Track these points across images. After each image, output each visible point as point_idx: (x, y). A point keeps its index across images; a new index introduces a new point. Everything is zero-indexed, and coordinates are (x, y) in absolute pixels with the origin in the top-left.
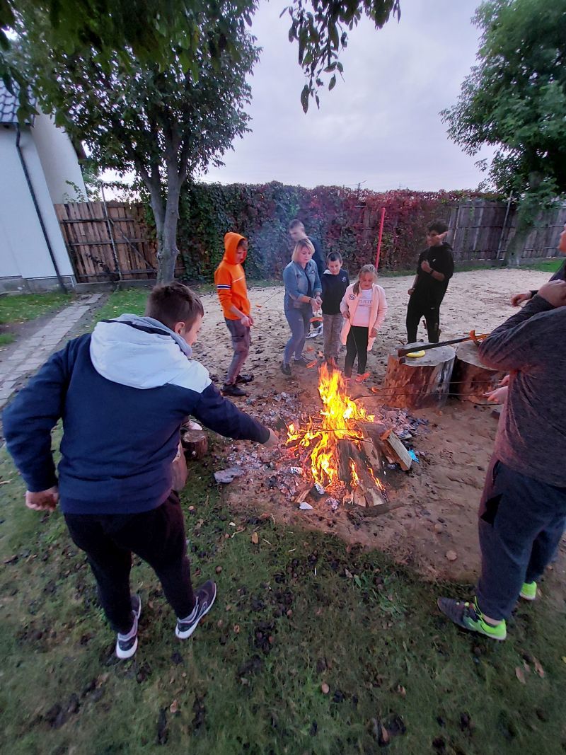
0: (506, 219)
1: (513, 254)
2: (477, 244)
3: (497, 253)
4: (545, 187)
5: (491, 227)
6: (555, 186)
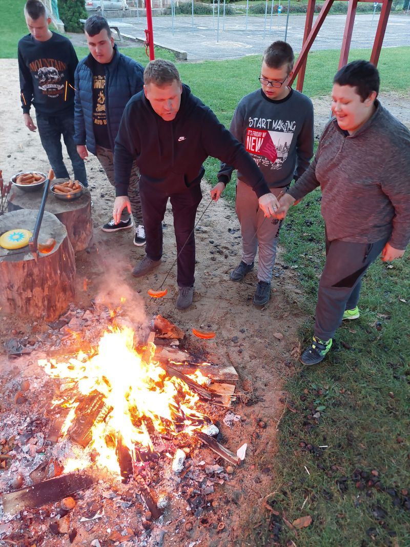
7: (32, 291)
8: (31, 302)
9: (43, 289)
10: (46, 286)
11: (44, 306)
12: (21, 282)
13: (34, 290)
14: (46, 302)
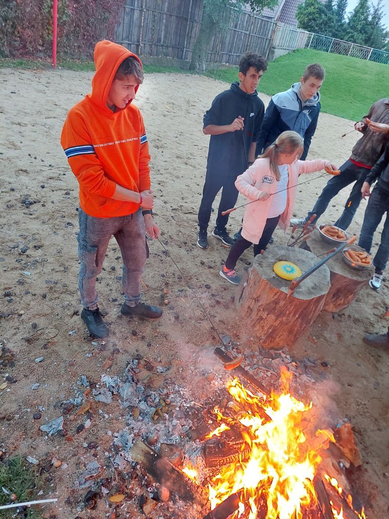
0: (190, 10)
1: (200, 56)
2: (165, 37)
3: (183, 51)
5: (177, 17)
7: (268, 315)
8: (262, 322)
9: (276, 320)
10: (280, 319)
11: (268, 331)
12: (266, 302)
13: (270, 315)
14: (271, 330)
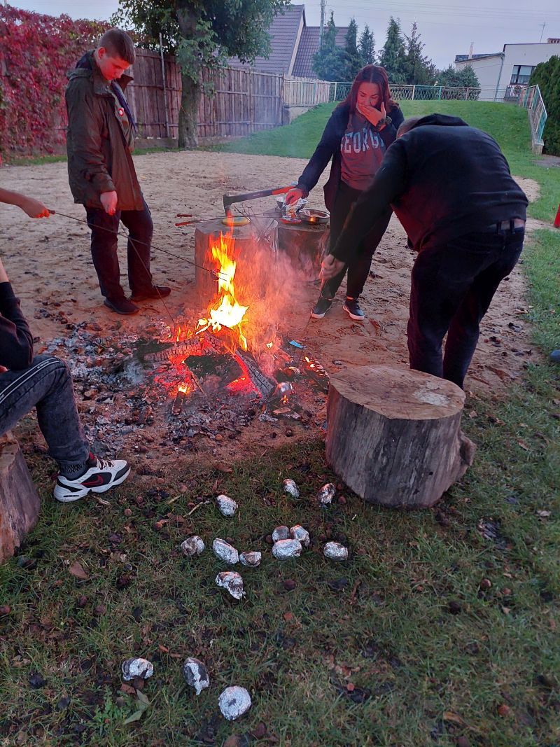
0: (164, 77)
1: (187, 129)
2: (138, 113)
3: (166, 127)
4: (203, 34)
5: (148, 87)
6: (213, 33)
